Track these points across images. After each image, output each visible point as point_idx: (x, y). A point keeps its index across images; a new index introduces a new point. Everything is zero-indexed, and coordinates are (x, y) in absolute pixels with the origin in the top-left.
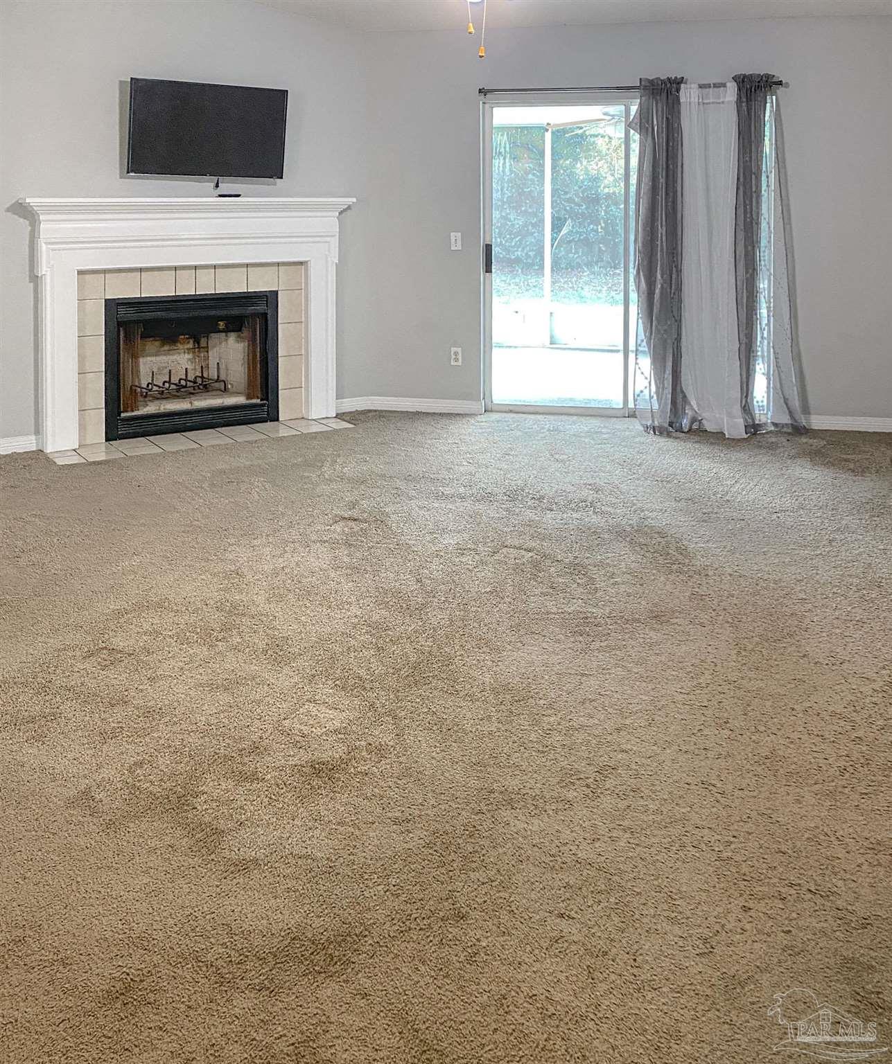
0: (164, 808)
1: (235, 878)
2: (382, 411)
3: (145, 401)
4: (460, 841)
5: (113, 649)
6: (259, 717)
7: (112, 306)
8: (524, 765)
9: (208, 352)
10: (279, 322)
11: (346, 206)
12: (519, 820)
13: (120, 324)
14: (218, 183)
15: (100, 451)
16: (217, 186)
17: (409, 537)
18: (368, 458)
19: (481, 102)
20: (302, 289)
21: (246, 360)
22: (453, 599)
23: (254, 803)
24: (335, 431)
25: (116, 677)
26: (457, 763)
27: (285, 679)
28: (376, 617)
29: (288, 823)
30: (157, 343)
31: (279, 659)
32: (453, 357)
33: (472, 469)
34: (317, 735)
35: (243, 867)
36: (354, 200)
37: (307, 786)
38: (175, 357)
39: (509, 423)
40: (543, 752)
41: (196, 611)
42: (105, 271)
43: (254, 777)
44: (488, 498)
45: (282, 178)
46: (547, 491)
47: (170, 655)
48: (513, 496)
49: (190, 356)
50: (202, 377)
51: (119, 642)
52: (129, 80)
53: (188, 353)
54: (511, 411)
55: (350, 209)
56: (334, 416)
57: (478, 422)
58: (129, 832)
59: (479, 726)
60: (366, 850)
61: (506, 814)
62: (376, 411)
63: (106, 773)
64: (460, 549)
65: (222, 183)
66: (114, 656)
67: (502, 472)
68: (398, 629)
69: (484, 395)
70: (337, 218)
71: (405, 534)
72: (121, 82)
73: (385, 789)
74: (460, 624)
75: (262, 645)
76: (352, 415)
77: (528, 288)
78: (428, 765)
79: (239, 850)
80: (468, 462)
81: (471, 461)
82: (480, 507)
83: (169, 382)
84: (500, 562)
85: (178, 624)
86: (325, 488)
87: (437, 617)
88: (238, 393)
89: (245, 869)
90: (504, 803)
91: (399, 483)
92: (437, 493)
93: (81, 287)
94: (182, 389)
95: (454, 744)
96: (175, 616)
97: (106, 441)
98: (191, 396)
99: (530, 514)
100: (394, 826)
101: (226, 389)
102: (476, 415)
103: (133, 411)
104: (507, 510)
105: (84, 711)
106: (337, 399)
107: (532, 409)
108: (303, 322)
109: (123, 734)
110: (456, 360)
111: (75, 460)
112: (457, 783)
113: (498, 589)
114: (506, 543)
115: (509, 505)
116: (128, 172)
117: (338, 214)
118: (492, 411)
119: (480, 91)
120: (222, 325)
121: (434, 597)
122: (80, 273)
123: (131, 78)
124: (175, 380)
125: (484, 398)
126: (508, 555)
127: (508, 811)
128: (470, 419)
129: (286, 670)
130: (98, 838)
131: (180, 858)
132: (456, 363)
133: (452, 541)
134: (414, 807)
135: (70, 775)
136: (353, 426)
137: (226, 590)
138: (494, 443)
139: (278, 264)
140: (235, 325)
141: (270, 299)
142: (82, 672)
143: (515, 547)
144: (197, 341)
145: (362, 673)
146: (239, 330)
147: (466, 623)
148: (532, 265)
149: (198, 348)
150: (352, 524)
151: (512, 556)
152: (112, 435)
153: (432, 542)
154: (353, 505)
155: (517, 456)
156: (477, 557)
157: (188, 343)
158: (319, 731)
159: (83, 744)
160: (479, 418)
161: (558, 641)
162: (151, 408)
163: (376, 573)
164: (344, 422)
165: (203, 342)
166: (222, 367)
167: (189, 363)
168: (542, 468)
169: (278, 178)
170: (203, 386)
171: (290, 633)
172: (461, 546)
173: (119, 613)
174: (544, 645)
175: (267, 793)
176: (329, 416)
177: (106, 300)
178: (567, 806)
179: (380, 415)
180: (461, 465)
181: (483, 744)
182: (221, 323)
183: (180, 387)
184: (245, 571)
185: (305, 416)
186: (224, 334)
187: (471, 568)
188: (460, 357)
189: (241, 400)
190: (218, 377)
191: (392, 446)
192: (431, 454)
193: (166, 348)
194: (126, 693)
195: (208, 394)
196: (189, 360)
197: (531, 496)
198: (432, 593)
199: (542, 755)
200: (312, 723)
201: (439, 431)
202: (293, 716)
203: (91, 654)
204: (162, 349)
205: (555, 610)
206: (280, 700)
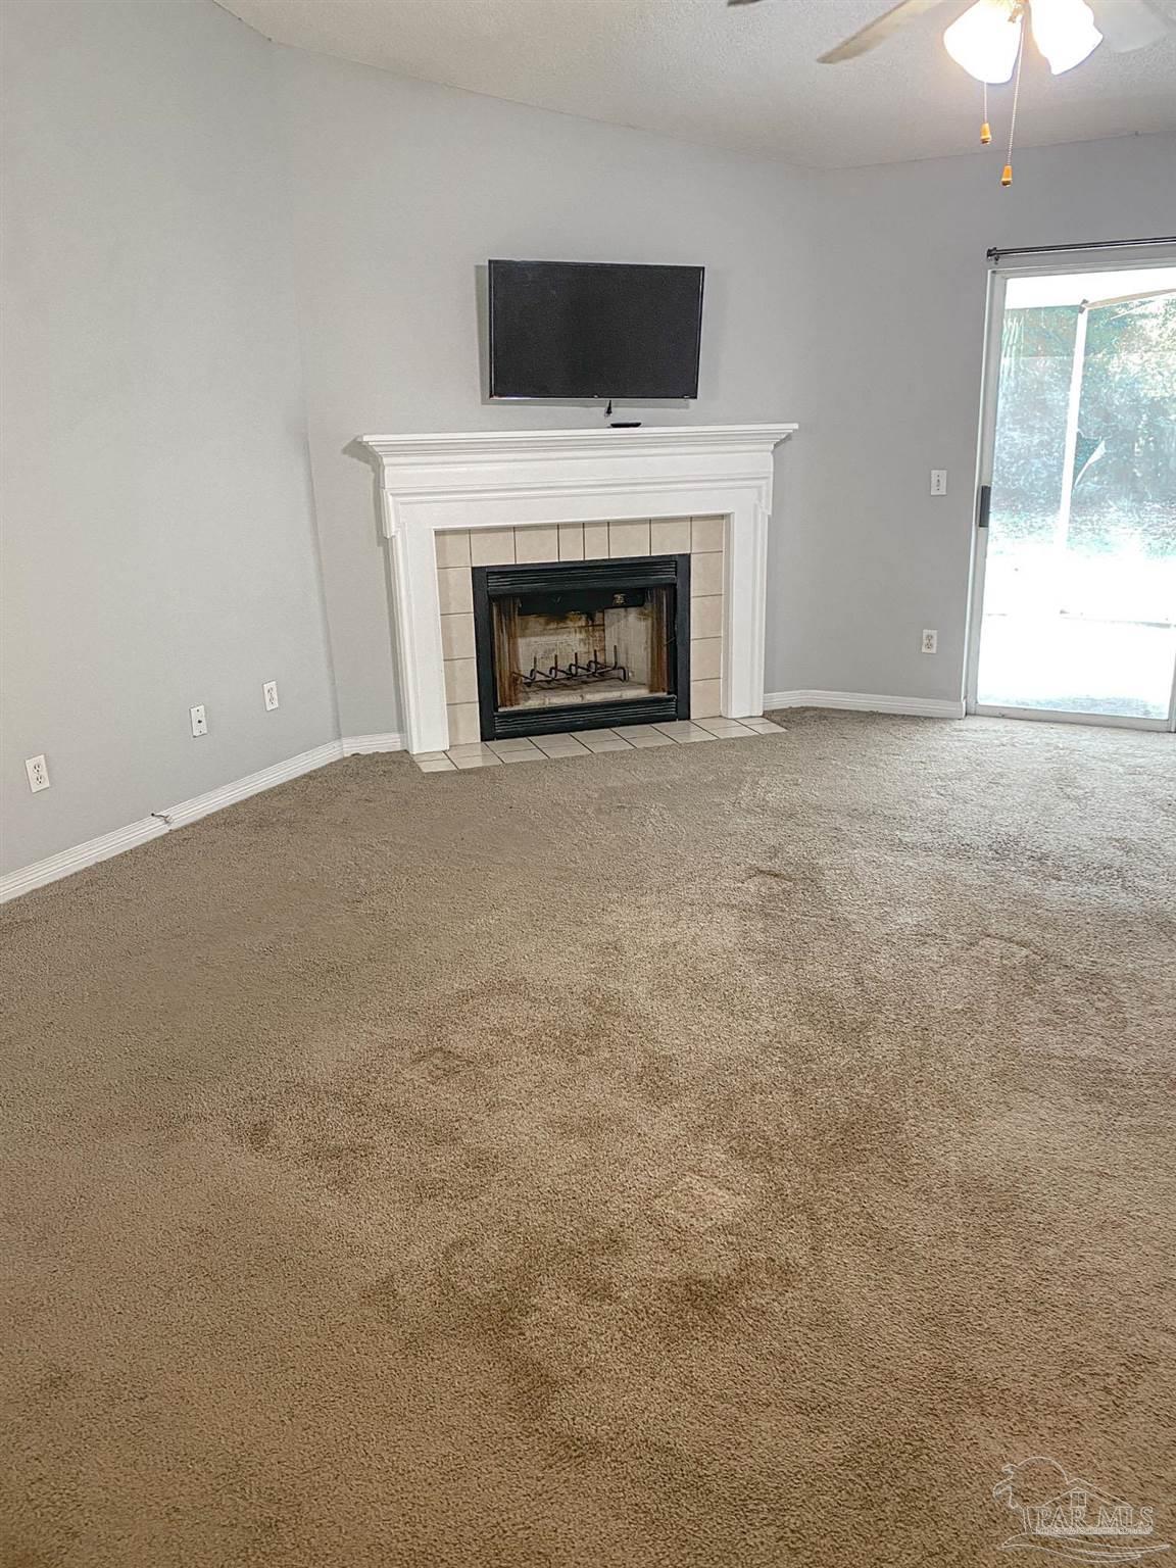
0: (482, 1327)
1: (564, 1469)
2: (823, 709)
3: (527, 693)
4: (899, 1463)
5: (450, 1052)
6: (621, 1189)
7: (481, 576)
8: (1005, 1331)
9: (604, 630)
10: (692, 595)
11: (783, 436)
12: (993, 1438)
13: (492, 599)
14: (609, 408)
15: (475, 754)
16: (609, 412)
17: (848, 908)
18: (800, 780)
19: (989, 271)
20: (722, 550)
21: (649, 643)
22: (907, 1018)
23: (602, 1338)
24: (761, 737)
25: (449, 1097)
26: (900, 1313)
27: (664, 1126)
28: (795, 1038)
29: (646, 1383)
30: (542, 620)
31: (657, 1092)
32: (925, 642)
33: (944, 804)
34: (698, 1232)
35: (577, 1450)
36: (796, 426)
37: (677, 1321)
38: (565, 637)
39: (999, 734)
40: (1036, 1313)
41: (558, 1001)
42: (469, 531)
43: (605, 1293)
44: (963, 851)
45: (696, 397)
46: (1051, 844)
47: (518, 1070)
48: (1003, 850)
49: (583, 636)
50: (596, 662)
51: (459, 1041)
52: (487, 264)
53: (581, 632)
54: (1003, 716)
55: (790, 439)
56: (761, 714)
57: (955, 730)
58: (432, 1358)
59: (936, 1250)
60: (754, 1453)
61: (973, 1424)
62: (815, 709)
63: (417, 1253)
64: (921, 935)
65: (616, 407)
66: (447, 1064)
67: (987, 812)
68: (825, 1061)
69: (966, 691)
70: (773, 452)
71: (843, 903)
72: (477, 267)
73: (789, 1344)
74: (916, 1062)
75: (636, 1068)
76: (784, 714)
77: (1032, 530)
78: (855, 1311)
79: (573, 1419)
80: (938, 793)
81: (942, 792)
82: (953, 866)
83: (556, 668)
84: (978, 961)
85: (533, 1021)
86: (742, 823)
87: (883, 1047)
88: (641, 684)
89: (579, 1456)
90: (970, 1401)
91: (840, 821)
92: (892, 840)
93: (441, 552)
94: (572, 678)
95: (896, 1277)
96: (531, 1008)
97: (482, 740)
98: (584, 686)
99: (1025, 884)
100: (799, 1416)
101: (625, 678)
102: (952, 719)
103: (512, 705)
104: (993, 874)
105: (403, 1147)
106: (765, 693)
107: (1033, 716)
108: (721, 595)
109: (444, 1192)
110: (929, 646)
111: (443, 766)
112: (899, 1350)
113: (975, 1007)
114: (991, 931)
115: (996, 866)
116: (491, 396)
117: (772, 446)
118: (975, 714)
119: (990, 253)
120: (619, 598)
121: (880, 1012)
122: (438, 533)
123: (490, 262)
124: (564, 665)
125: (965, 697)
126: (991, 951)
127: (976, 1418)
128: (944, 726)
129: (666, 1113)
130: (393, 1363)
131: (493, 1418)
132: (928, 651)
133: (909, 920)
134: (831, 1385)
135: (371, 1250)
136: (785, 730)
137: (600, 972)
138: (978, 765)
139: (691, 518)
140: (636, 599)
141: (679, 565)
142: (407, 1084)
143: (1002, 938)
144: (590, 617)
145: (769, 1130)
146: (640, 605)
147: (924, 1061)
148: (1039, 498)
149: (593, 625)
150: (771, 881)
151: (997, 952)
152: (489, 732)
153: (882, 919)
154: (774, 852)
155: (1010, 786)
156: (946, 950)
157: (580, 619)
158: (702, 1225)
159: (395, 1202)
160: (957, 725)
161: (1063, 1108)
162: (534, 702)
163: (799, 963)
164: (773, 724)
165: (598, 615)
166: (621, 650)
167: (582, 644)
168: (1046, 808)
169: (691, 398)
170: (600, 673)
171: (674, 1052)
172: (922, 930)
173: (465, 997)
174: (1042, 1113)
175: (620, 1324)
176: (753, 715)
177: (473, 569)
178: (1073, 1425)
179: (823, 715)
180: (928, 797)
181: (941, 1282)
182: (619, 597)
183: (570, 676)
184: (626, 943)
185: (723, 715)
186: (623, 610)
187: (935, 966)
188: (934, 642)
189: (643, 693)
190: (616, 663)
191: (834, 762)
192: (887, 778)
193: (553, 626)
194: (457, 1125)
195: (602, 684)
196: (581, 640)
197: (1028, 853)
198: (876, 1005)
199: (1033, 1318)
200: (693, 1209)
201: (901, 743)
202: (668, 1193)
203: (420, 1058)
204: (548, 627)
205: (1059, 1052)
206: (652, 1163)
